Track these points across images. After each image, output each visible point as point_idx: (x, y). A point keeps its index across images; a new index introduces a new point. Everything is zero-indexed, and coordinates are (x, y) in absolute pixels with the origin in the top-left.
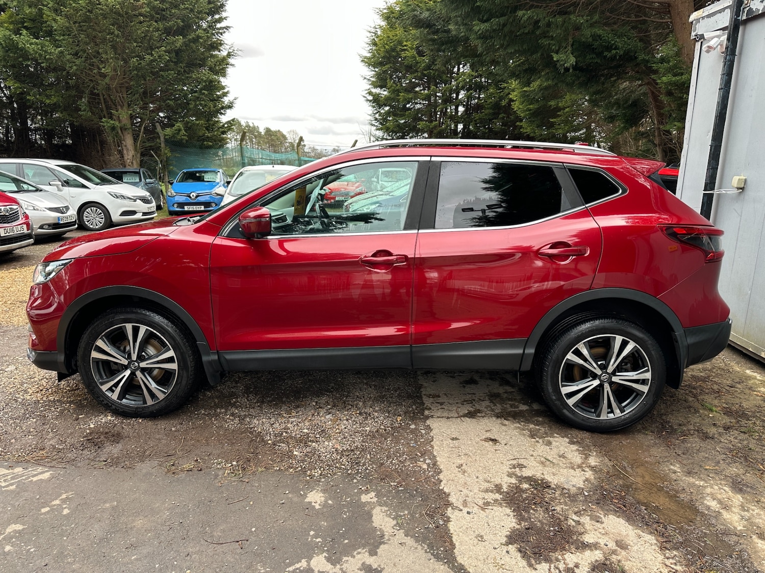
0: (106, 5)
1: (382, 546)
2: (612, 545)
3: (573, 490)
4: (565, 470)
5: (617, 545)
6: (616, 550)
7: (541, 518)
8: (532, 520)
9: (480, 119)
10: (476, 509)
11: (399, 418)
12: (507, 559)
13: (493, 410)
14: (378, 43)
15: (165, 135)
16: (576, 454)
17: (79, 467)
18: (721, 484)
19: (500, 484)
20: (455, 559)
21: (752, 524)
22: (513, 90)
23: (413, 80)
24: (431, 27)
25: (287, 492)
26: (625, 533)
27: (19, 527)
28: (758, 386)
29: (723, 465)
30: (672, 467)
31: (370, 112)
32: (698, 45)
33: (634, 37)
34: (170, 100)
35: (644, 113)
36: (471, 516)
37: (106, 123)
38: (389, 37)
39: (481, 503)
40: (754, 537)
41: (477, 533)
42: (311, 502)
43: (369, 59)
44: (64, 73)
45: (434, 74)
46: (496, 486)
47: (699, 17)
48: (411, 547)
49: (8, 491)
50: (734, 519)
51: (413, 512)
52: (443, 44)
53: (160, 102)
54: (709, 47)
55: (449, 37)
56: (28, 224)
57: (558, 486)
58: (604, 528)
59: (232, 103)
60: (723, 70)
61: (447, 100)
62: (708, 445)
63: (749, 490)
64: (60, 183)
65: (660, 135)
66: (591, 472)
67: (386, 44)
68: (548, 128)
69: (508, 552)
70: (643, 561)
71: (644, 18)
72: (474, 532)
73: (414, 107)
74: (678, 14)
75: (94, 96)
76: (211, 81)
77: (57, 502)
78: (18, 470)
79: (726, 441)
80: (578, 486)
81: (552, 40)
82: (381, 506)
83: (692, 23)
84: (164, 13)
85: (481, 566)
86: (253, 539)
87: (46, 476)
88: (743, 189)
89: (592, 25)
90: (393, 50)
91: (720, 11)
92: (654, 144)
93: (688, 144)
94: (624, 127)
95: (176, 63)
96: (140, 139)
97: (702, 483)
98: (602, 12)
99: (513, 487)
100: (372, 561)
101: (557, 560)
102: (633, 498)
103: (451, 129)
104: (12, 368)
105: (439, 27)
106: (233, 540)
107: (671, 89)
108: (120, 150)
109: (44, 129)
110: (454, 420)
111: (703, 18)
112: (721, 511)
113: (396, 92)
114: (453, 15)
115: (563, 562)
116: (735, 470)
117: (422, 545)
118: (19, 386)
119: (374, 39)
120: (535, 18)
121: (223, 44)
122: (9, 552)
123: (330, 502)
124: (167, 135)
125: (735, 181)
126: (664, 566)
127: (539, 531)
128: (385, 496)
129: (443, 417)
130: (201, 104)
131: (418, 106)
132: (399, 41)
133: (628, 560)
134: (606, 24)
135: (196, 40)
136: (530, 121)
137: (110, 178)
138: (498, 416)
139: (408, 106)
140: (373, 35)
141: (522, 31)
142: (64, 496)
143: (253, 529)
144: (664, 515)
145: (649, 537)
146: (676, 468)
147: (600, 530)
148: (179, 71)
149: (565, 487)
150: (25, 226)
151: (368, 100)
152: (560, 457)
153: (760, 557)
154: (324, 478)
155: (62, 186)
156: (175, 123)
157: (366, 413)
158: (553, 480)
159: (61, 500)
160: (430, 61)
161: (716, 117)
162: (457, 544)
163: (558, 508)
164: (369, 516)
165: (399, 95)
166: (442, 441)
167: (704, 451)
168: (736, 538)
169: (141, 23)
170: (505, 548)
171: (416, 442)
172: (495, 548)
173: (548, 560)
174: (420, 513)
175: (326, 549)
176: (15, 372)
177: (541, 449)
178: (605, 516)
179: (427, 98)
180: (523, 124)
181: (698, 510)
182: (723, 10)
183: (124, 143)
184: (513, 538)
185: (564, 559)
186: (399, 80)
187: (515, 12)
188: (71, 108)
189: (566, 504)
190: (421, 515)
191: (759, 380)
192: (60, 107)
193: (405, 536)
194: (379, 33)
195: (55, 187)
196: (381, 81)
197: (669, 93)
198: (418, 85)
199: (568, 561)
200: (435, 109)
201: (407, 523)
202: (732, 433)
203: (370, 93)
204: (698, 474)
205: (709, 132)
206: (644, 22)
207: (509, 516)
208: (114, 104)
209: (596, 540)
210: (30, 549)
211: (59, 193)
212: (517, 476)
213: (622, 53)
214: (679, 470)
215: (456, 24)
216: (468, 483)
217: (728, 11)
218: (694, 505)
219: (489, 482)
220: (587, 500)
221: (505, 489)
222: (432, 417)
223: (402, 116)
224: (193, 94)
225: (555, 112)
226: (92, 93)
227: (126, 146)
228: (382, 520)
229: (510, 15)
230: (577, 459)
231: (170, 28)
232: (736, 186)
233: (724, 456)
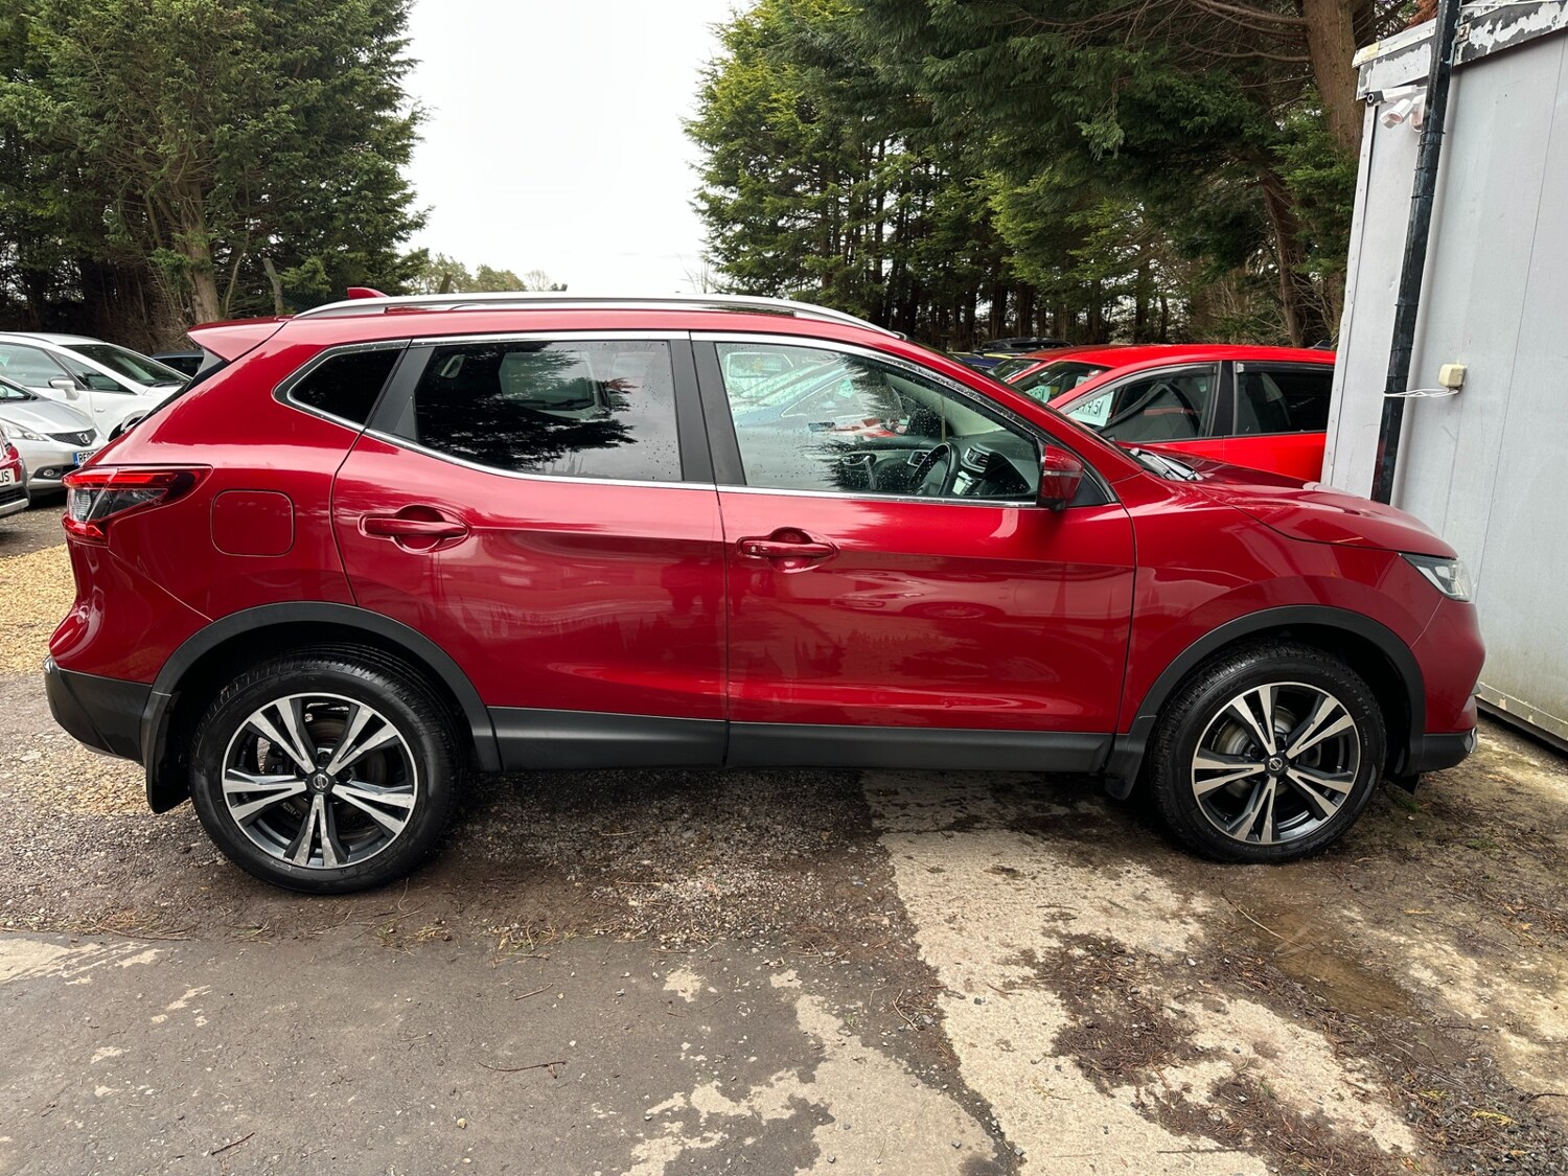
0: (164, 14)
1: (822, 1065)
2: (1247, 1051)
3: (1168, 958)
4: (1150, 922)
5: (1257, 1051)
6: (1255, 1060)
7: (1113, 1008)
8: (1097, 1011)
9: (927, 249)
10: (990, 995)
11: (825, 836)
12: (1057, 1080)
13: (1002, 817)
14: (718, 95)
15: (284, 283)
16: (1168, 892)
17: (208, 940)
18: (1437, 940)
19: (1031, 950)
20: (961, 1083)
21: (1498, 1008)
22: (995, 193)
23: (791, 171)
24: (834, 64)
25: (627, 974)
26: (1268, 1030)
27: (113, 1052)
28: (1495, 763)
29: (1438, 907)
30: (1346, 912)
31: (705, 236)
32: (1370, 113)
33: (1239, 91)
34: (294, 210)
35: (1258, 238)
36: (983, 1007)
37: (162, 258)
38: (741, 83)
39: (998, 984)
40: (1502, 1030)
41: (997, 1036)
42: (676, 992)
43: (702, 126)
44: (73, 155)
45: (833, 159)
46: (1024, 953)
47: (1372, 57)
48: (877, 1066)
49: (79, 986)
50: (1464, 1001)
51: (874, 1004)
52: (858, 99)
53: (271, 214)
54: (1392, 116)
55: (870, 86)
56: (17, 468)
57: (1138, 952)
58: (1229, 1022)
59: (422, 217)
60: (1420, 161)
61: (860, 213)
62: (1410, 872)
63: (1488, 948)
64: (72, 383)
65: (1289, 283)
66: (1197, 925)
67: (736, 97)
68: (1064, 270)
69: (1058, 1068)
70: (1307, 1076)
71: (1257, 53)
72: (992, 1034)
73: (794, 225)
74: (1323, 46)
75: (133, 201)
76: (380, 173)
77: (179, 1004)
78: (90, 948)
79: (1441, 864)
80: (1176, 949)
81: (1078, 95)
82: (811, 994)
83: (1358, 68)
84: (281, 31)
85: (1012, 1093)
86: (573, 1060)
87: (148, 957)
88: (1459, 388)
89: (1155, 67)
90: (750, 109)
91: (1412, 48)
92: (1277, 300)
93: (1353, 303)
94: (1220, 267)
95: (305, 134)
96: (231, 291)
97: (1402, 940)
98: (1176, 41)
99: (1055, 955)
100: (804, 1091)
101: (1151, 1079)
102: (1279, 969)
103: (868, 271)
104: (35, 755)
105: (851, 65)
106: (536, 1063)
107: (1310, 194)
108: (189, 315)
109: (24, 270)
110: (930, 835)
111: (1379, 60)
112: (1440, 987)
113: (758, 194)
114: (882, 42)
115: (1160, 1082)
116: (1461, 914)
117: (896, 1062)
118: (56, 790)
119: (710, 87)
120: (1045, 51)
121: (402, 96)
122: (105, 1098)
123: (712, 990)
124: (288, 283)
125: (1445, 374)
126: (1344, 1084)
127: (1112, 1031)
128: (815, 976)
129: (908, 831)
130: (358, 220)
131: (801, 223)
132: (761, 91)
133: (1278, 1076)
134: (1182, 65)
135: (348, 88)
136: (1029, 255)
137: (175, 372)
138: (1014, 827)
139: (780, 223)
140: (709, 77)
141: (1020, 77)
142: (191, 993)
143: (573, 1043)
144: (1337, 996)
145: (1314, 1035)
146: (1354, 913)
147: (1224, 1027)
148: (311, 151)
149: (1152, 951)
150: (11, 472)
151: (698, 211)
152: (1137, 899)
153: (1515, 1064)
154: (694, 947)
155: (77, 388)
156: (303, 257)
157: (759, 827)
158: (1129, 941)
159: (187, 1000)
160: (824, 132)
161: (1407, 251)
162: (963, 1058)
163: (1144, 990)
164: (790, 1013)
165: (763, 201)
166: (912, 874)
167: (1403, 883)
168: (1471, 1033)
169: (236, 53)
170: (1052, 1062)
171: (863, 878)
172: (1034, 1063)
173: (1133, 1080)
174: (887, 1004)
175: (716, 1073)
176: (42, 762)
177: (1102, 885)
178: (1230, 1002)
179: (821, 206)
180: (1015, 259)
181: (1399, 986)
182: (1418, 45)
183: (198, 299)
184: (1064, 1044)
185: (1162, 1078)
186: (762, 169)
187: (1005, 39)
188: (86, 225)
189: (1157, 983)
190: (889, 1009)
191: (1496, 753)
192: (62, 224)
193: (863, 1045)
194: (721, 74)
195: (63, 391)
196: (726, 174)
197: (1307, 202)
198: (800, 180)
199: (1170, 1079)
200: (836, 230)
201: (864, 1024)
202: (1451, 850)
203: (703, 197)
204: (1394, 924)
205: (1393, 280)
206: (1256, 61)
207: (1053, 1005)
208: (176, 219)
209: (1218, 1043)
210: (144, 1091)
211: (71, 403)
212: (1060, 936)
213: (1214, 121)
214: (1359, 918)
215: (888, 60)
216: (971, 949)
217: (1427, 49)
218: (1390, 978)
219: (1008, 946)
220: (1193, 974)
221: (1040, 957)
222: (888, 830)
223: (769, 243)
224: (342, 199)
225: (1078, 236)
226: (130, 196)
227: (201, 305)
228: (814, 1017)
229: (995, 44)
230: (1171, 901)
231: (295, 63)
232: (1447, 383)
233: (1441, 891)
